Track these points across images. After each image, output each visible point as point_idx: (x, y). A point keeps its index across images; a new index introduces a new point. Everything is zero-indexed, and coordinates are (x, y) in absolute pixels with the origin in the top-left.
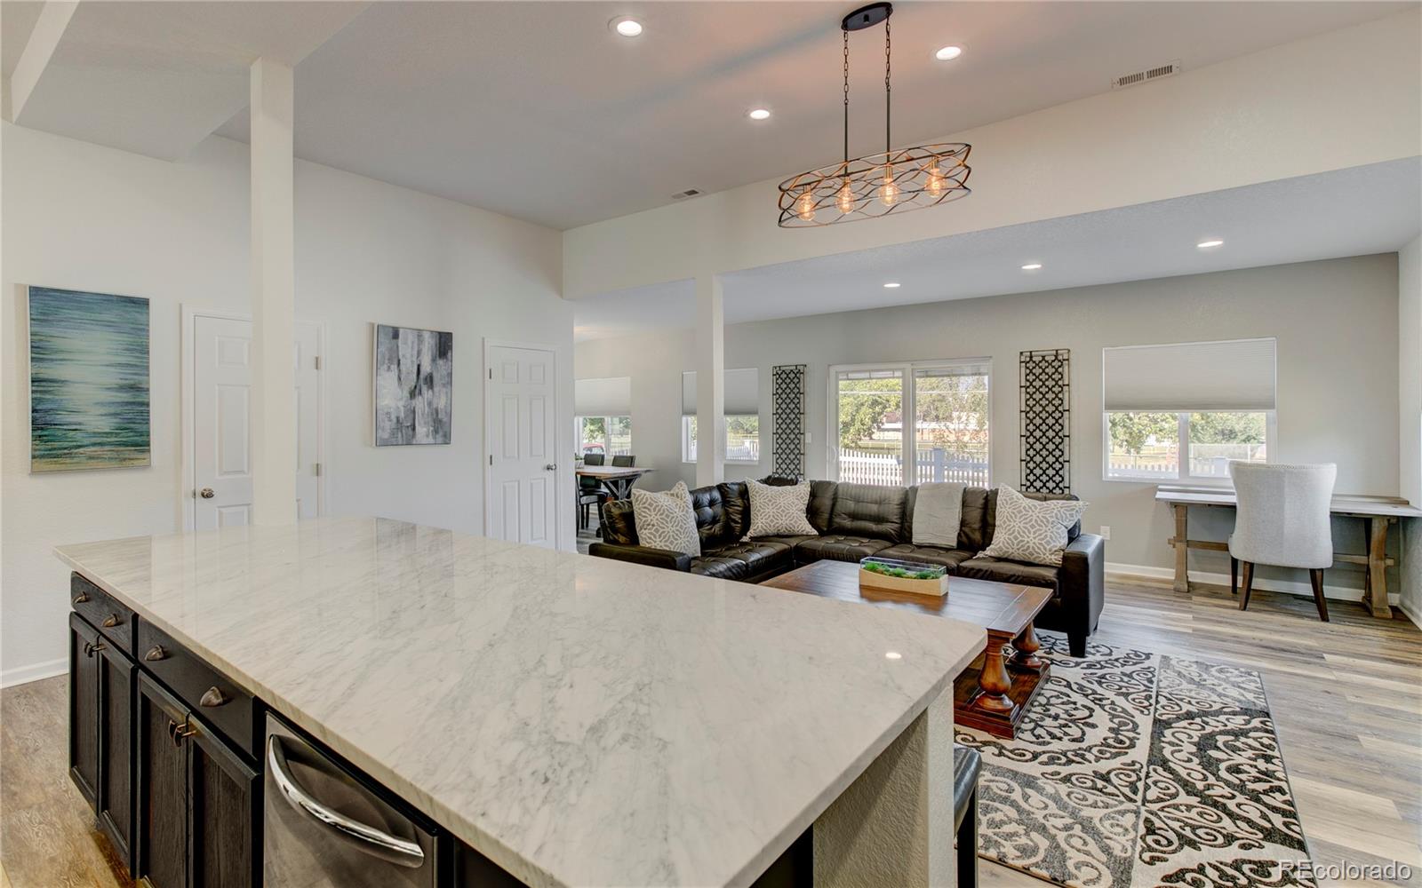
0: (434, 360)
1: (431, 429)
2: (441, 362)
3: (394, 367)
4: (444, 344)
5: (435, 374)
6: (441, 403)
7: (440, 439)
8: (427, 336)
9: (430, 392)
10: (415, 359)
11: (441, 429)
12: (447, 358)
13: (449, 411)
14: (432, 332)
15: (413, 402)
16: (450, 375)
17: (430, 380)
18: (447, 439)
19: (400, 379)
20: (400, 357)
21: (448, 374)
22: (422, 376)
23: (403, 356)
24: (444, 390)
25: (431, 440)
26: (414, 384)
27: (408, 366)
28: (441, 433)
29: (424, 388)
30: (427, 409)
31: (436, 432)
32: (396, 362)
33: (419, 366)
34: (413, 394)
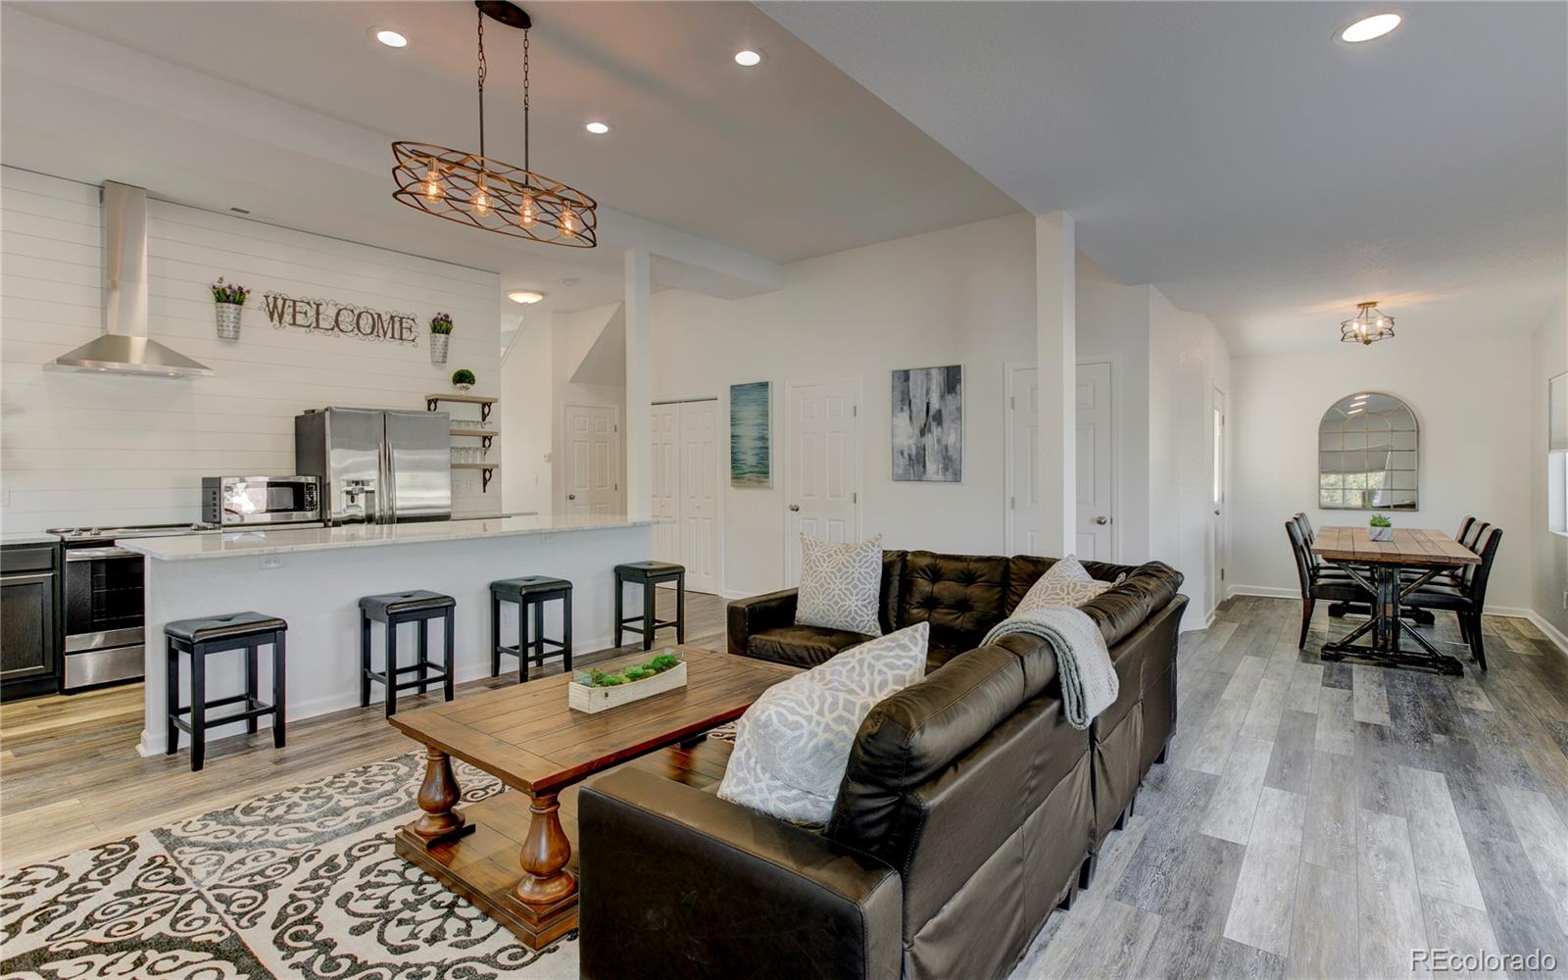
0: (942, 397)
1: (941, 466)
2: (949, 397)
3: (906, 408)
4: (952, 378)
5: (943, 411)
6: (951, 439)
7: (950, 477)
8: (934, 373)
9: (939, 429)
10: (924, 398)
11: (952, 468)
12: (956, 393)
13: (958, 446)
14: (940, 368)
15: (924, 439)
16: (959, 409)
17: (938, 418)
18: (957, 477)
19: (911, 418)
20: (911, 397)
21: (957, 409)
22: (931, 414)
23: (914, 396)
24: (954, 426)
25: (940, 477)
26: (923, 422)
27: (919, 405)
28: (950, 471)
29: (934, 425)
30: (936, 447)
31: (946, 469)
32: (907, 403)
33: (928, 404)
34: (922, 433)
